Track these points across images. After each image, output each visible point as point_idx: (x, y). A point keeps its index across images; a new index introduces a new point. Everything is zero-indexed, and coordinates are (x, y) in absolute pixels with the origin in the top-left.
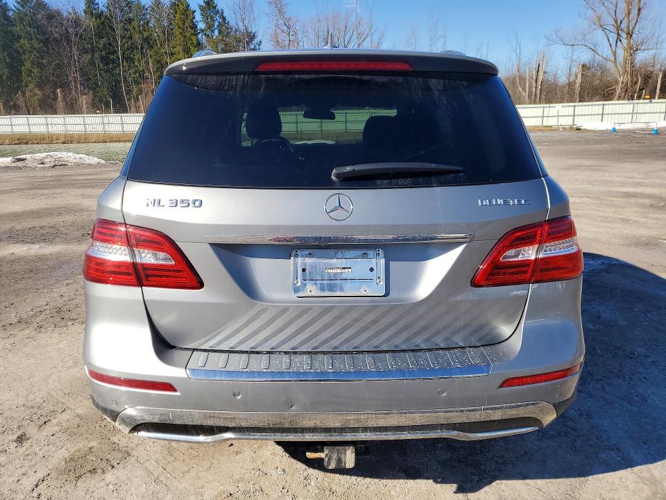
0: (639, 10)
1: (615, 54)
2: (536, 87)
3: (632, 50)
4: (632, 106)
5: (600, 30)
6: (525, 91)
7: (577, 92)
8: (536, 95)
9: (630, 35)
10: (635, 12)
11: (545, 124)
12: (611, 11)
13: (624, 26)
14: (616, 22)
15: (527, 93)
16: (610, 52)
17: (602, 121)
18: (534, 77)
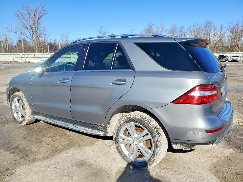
0: (38, 24)
1: (32, 37)
2: (7, 47)
3: (38, 37)
4: (43, 55)
5: (26, 29)
6: (2, 48)
7: (23, 49)
8: (7, 50)
9: (36, 32)
10: (36, 25)
11: (14, 61)
12: (28, 23)
13: (34, 28)
14: (31, 27)
15: (3, 49)
16: (31, 37)
17: (35, 60)
18: (5, 43)
